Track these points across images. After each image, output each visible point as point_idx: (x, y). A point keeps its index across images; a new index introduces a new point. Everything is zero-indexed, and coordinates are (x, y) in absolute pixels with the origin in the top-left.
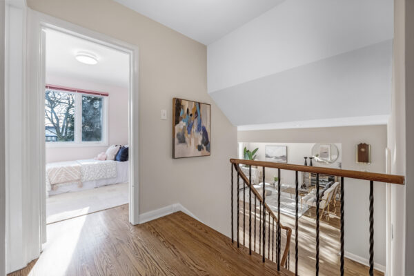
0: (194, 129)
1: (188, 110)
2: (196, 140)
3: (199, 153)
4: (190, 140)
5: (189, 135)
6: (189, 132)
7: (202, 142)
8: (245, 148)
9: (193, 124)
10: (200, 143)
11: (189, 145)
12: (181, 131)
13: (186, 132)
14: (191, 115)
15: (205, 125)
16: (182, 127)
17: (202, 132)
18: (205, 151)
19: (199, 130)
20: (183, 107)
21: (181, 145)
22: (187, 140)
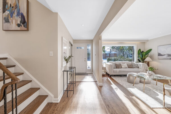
0: (15, 15)
1: (10, 5)
2: (16, 21)
3: (19, 29)
4: (12, 21)
5: (12, 18)
6: (12, 16)
7: (21, 22)
8: (140, 50)
9: (14, 12)
10: (19, 23)
11: (11, 24)
12: (6, 16)
13: (10, 16)
14: (13, 7)
15: (23, 12)
16: (7, 14)
17: (20, 17)
18: (23, 28)
19: (18, 15)
20: (7, 3)
21: (6, 24)
22: (10, 21)
